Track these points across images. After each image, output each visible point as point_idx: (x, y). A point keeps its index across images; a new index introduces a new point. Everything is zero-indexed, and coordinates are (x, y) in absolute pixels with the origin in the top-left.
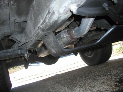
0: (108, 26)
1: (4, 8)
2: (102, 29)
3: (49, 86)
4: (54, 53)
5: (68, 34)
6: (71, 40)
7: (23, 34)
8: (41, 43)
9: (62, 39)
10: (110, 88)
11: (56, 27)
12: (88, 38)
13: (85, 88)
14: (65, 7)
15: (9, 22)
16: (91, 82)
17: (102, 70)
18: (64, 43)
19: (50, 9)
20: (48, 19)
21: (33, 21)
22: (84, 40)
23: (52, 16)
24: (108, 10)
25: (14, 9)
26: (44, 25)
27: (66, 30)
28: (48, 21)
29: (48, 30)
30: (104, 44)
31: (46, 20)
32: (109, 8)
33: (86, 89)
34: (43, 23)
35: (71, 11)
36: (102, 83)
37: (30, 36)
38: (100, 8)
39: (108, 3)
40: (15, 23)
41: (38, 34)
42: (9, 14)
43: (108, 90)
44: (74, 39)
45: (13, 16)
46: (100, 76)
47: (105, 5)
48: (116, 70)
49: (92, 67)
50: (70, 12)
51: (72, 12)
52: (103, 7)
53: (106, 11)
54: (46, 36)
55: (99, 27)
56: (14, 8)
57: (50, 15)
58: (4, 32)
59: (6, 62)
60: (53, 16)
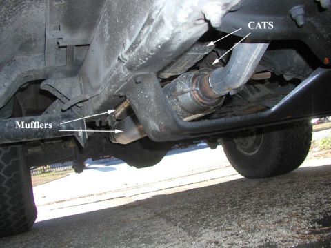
0: (302, 71)
1: (33, 6)
2: (287, 78)
3: (136, 223)
4: (154, 132)
5: (196, 85)
6: (201, 100)
7: (76, 79)
8: (121, 106)
9: (179, 97)
10: (297, 235)
11: (164, 60)
12: (249, 102)
13: (230, 233)
14: (192, 7)
15: (43, 43)
16: (246, 219)
17: (279, 192)
18: (183, 108)
19: (153, 12)
20: (146, 37)
21: (107, 44)
22: (237, 108)
23: (156, 31)
24: (302, 26)
25: (58, 10)
26: (134, 53)
27: (191, 74)
28: (146, 42)
29: (143, 67)
30: (289, 117)
31: (140, 41)
32: (308, 19)
33: (232, 235)
34: (132, 48)
35: (208, 18)
36: (276, 223)
37: (94, 84)
38: (282, 18)
39: (304, 5)
40: (59, 47)
41: (116, 78)
42: (44, 22)
43: (290, 241)
44: (210, 98)
45: (55, 29)
46: (271, 205)
47: (298, 11)
48: (316, 194)
49: (253, 182)
50: (203, 21)
51: (208, 22)
52: (291, 16)
53: (298, 27)
54: (137, 83)
55: (278, 72)
56: (59, 7)
57: (152, 26)
58: (27, 70)
59: (27, 152)
60: (160, 31)
